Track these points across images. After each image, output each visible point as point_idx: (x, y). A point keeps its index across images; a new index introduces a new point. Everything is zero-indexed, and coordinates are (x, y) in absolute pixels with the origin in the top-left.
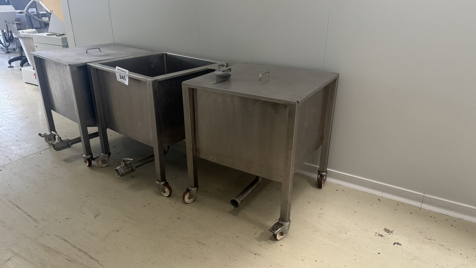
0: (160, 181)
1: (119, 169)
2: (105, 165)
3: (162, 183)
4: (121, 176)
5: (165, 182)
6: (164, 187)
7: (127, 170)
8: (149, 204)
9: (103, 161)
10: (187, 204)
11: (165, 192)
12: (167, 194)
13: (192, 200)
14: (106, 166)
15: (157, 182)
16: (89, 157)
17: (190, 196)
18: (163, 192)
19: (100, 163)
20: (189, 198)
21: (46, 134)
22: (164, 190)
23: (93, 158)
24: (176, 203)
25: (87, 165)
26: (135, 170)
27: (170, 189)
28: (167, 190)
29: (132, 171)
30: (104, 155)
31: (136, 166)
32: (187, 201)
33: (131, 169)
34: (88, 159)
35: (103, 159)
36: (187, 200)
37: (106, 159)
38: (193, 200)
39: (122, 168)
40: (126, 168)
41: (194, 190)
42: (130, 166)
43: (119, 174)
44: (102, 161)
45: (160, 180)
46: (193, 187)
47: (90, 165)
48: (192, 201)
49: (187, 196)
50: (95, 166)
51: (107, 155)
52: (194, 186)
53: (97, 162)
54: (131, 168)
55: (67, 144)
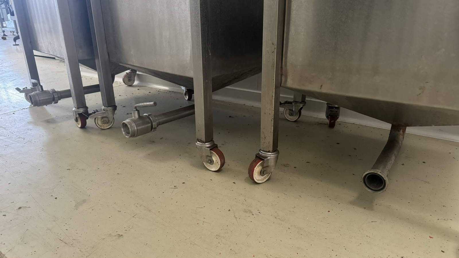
0: (204, 141)
1: (128, 122)
2: (106, 126)
3: (207, 145)
4: (131, 137)
5: (212, 145)
6: (211, 153)
7: (143, 127)
8: (184, 183)
9: (105, 119)
10: (256, 186)
11: (211, 162)
12: (215, 167)
13: (265, 178)
14: (108, 127)
15: (198, 143)
16: (81, 111)
17: (265, 169)
18: (208, 162)
19: (100, 123)
20: (262, 173)
21: (27, 88)
22: (210, 158)
23: (89, 113)
24: (234, 183)
25: (80, 126)
26: (155, 128)
27: (221, 156)
28: (216, 158)
29: (151, 130)
30: (106, 108)
31: (157, 121)
32: (257, 179)
33: (150, 125)
34: (80, 115)
35: (104, 115)
36: (257, 177)
37: (110, 115)
38: (267, 179)
39: (134, 121)
40: (140, 122)
41: (271, 156)
42: (148, 120)
43: (128, 133)
44: (102, 118)
45: (204, 139)
46: (269, 152)
47: (83, 126)
48: (265, 180)
49: (257, 169)
50: (92, 128)
51: (110, 108)
52: (271, 149)
53: (95, 119)
54: (149, 123)
55: (51, 97)
